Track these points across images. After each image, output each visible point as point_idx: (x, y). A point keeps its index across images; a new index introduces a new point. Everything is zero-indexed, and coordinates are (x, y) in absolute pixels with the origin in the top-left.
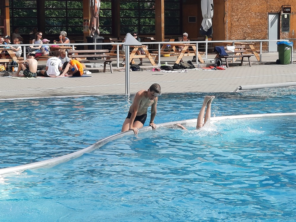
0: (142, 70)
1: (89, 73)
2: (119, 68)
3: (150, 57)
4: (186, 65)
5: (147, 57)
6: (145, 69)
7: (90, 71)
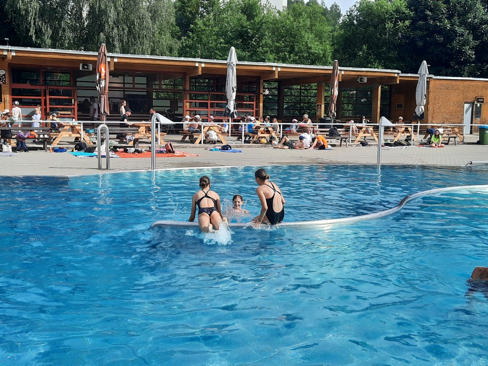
0: (370, 145)
1: (330, 147)
2: (351, 143)
3: (374, 135)
4: (404, 143)
5: (372, 135)
6: (372, 145)
7: (331, 145)
